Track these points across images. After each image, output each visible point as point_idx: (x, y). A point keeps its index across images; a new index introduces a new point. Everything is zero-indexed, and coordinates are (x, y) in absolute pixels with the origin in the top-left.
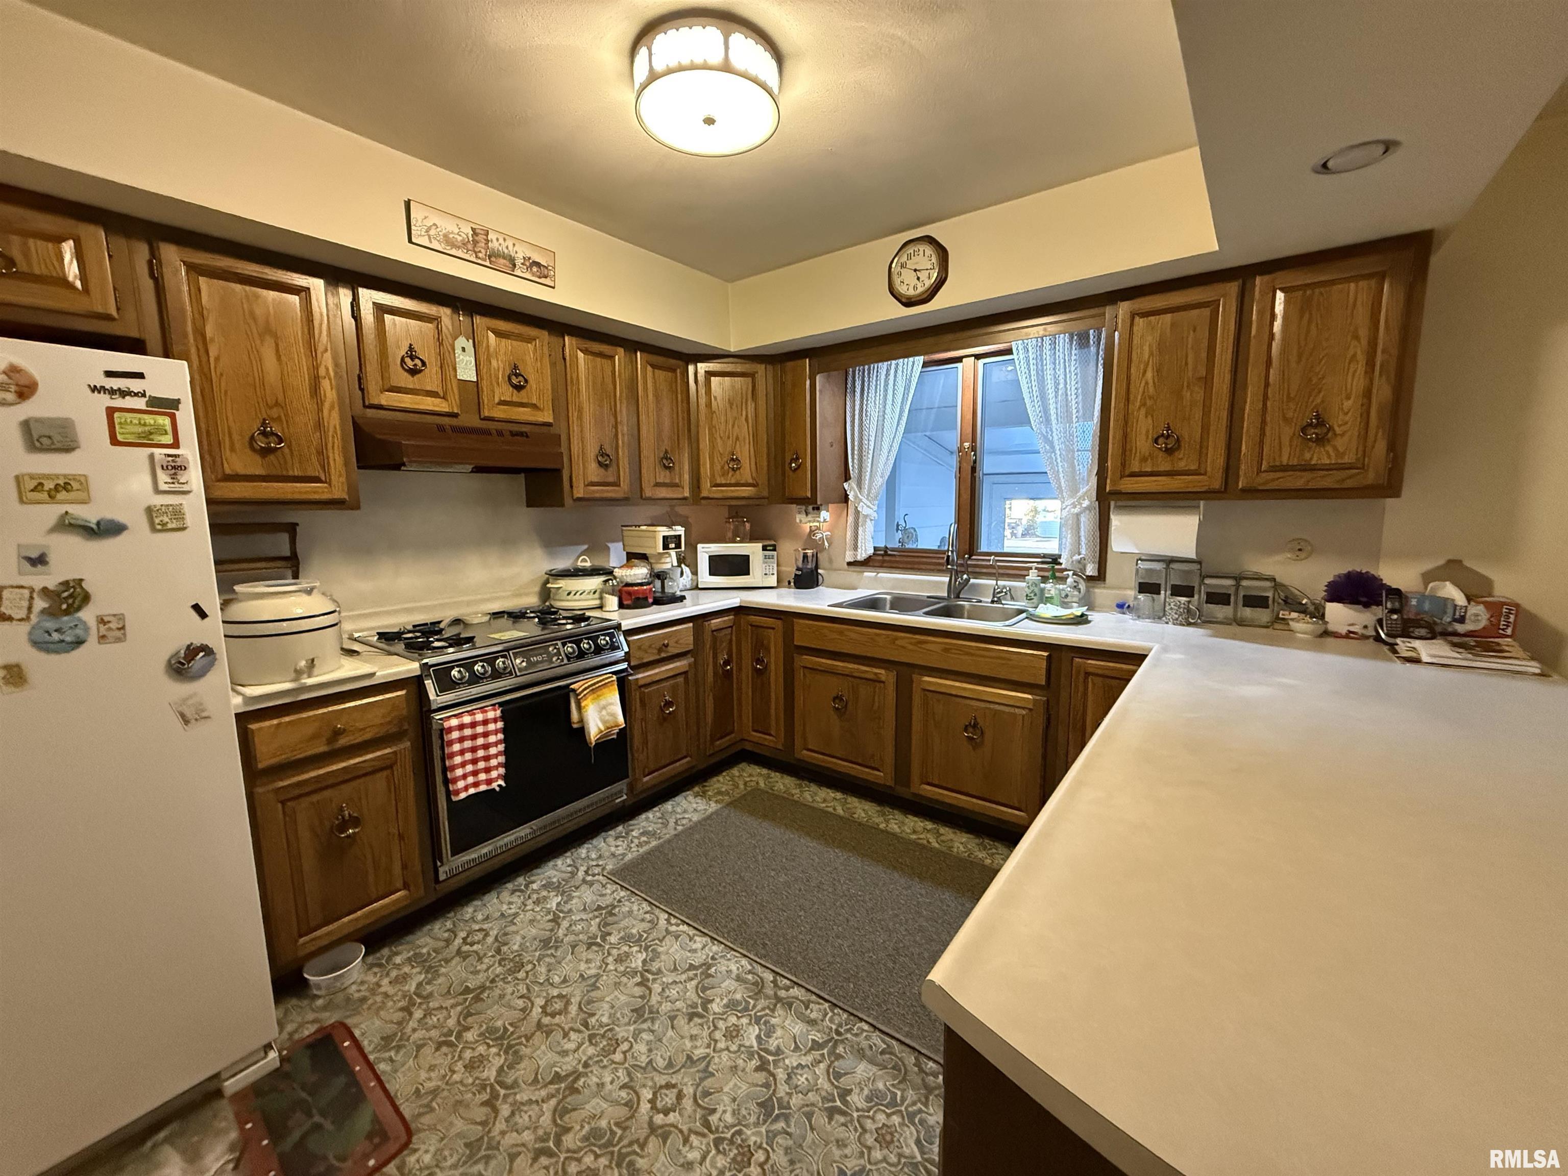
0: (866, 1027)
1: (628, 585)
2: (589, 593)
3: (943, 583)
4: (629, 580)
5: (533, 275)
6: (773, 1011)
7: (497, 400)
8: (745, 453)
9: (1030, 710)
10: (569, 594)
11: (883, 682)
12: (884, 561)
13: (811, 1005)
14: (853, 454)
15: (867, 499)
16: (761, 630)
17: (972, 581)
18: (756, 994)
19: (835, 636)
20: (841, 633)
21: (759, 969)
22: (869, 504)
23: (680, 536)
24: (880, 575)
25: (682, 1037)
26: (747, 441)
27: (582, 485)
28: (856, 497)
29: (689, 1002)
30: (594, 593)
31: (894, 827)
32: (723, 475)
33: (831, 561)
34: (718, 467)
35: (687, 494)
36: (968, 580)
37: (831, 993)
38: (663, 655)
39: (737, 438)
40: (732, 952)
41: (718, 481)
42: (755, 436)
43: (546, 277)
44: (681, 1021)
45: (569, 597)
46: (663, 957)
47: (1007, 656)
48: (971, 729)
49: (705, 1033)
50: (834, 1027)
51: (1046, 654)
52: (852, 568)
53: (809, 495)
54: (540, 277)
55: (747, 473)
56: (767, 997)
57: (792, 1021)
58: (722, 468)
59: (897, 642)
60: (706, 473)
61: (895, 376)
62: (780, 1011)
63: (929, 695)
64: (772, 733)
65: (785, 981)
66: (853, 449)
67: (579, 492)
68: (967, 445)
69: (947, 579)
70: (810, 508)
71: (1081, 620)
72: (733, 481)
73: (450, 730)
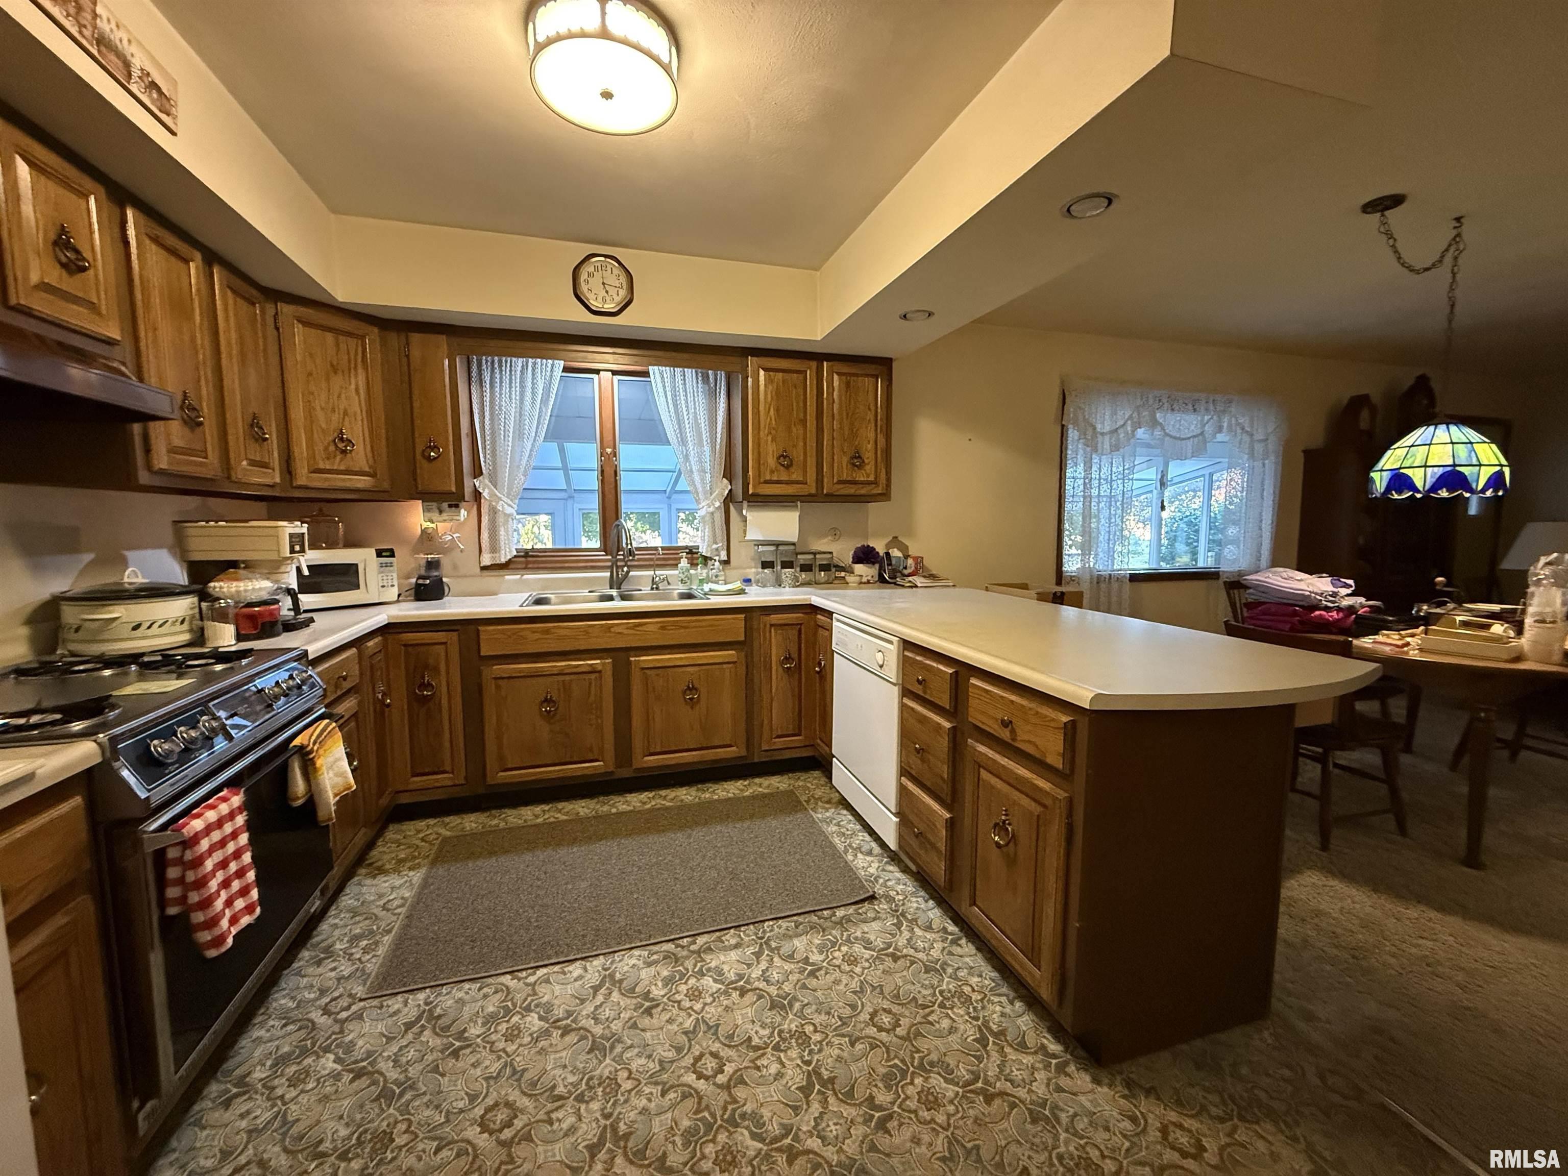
0: (771, 923)
1: (250, 605)
2: (174, 623)
3: (605, 577)
4: (254, 597)
5: (153, 101)
6: (703, 960)
7: (34, 282)
8: (357, 431)
10: (136, 627)
11: (600, 672)
12: (527, 563)
13: (723, 938)
14: (484, 448)
15: (508, 497)
16: (422, 649)
17: (631, 573)
18: (676, 962)
21: (655, 948)
22: (510, 503)
23: (303, 534)
24: (525, 577)
25: (662, 1028)
26: (359, 418)
27: (163, 450)
28: (492, 494)
29: (633, 1007)
30: (182, 622)
31: (623, 807)
32: (328, 459)
33: (455, 567)
34: (319, 448)
35: (278, 480)
36: (628, 572)
37: (726, 922)
39: (346, 413)
40: (616, 955)
41: (321, 466)
42: (369, 413)
43: (168, 115)
44: (646, 1022)
45: (138, 633)
46: (556, 1002)
47: (716, 623)
48: (688, 692)
49: (675, 1011)
50: (754, 937)
51: (743, 616)
52: (486, 573)
53: (454, 489)
54: (161, 111)
55: (360, 456)
56: (687, 957)
57: (725, 955)
58: (326, 449)
59: (612, 630)
60: (302, 453)
61: (533, 375)
62: (708, 958)
63: (647, 671)
64: (448, 768)
65: (685, 940)
66: (484, 442)
67: (162, 461)
68: (609, 450)
69: (608, 574)
70: (445, 505)
72: (342, 468)
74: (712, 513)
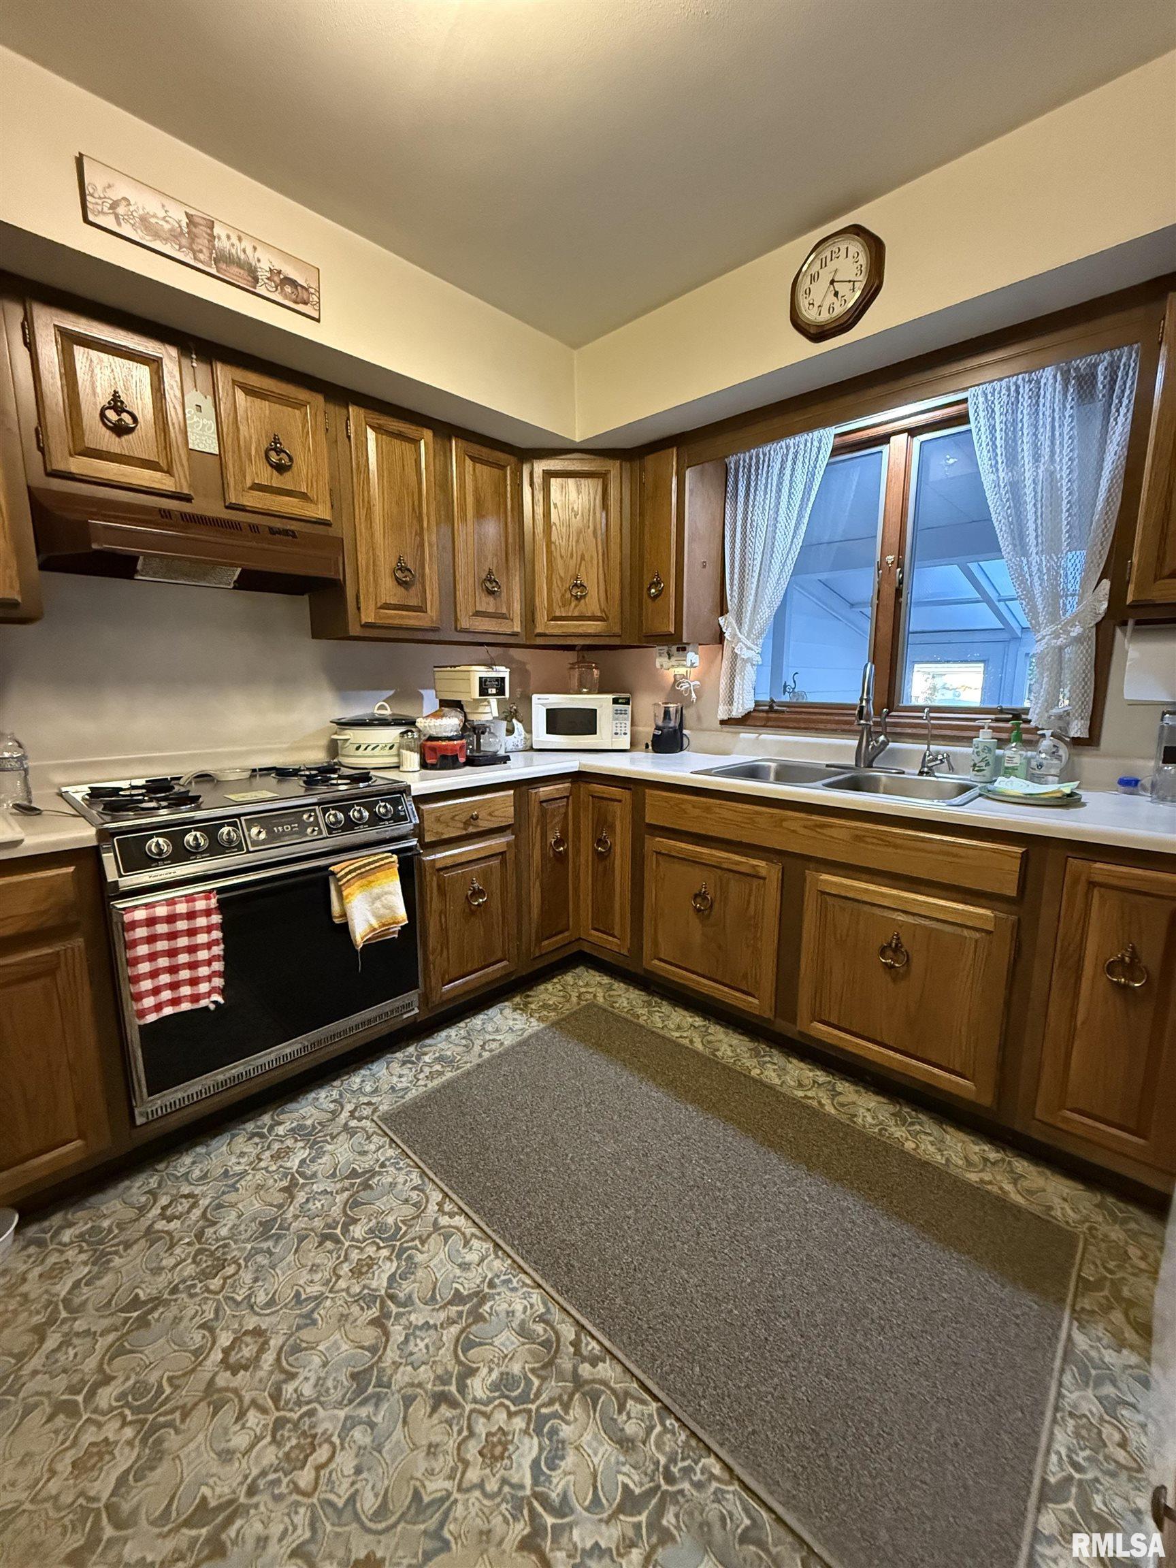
0: (717, 1470)
1: (431, 738)
2: (383, 748)
3: (850, 747)
4: (433, 733)
5: (286, 297)
6: (566, 1407)
7: (249, 484)
8: (592, 578)
9: (988, 932)
10: (358, 748)
11: (764, 879)
12: (768, 719)
13: (630, 1403)
14: (732, 579)
15: (748, 637)
16: (605, 802)
17: (891, 745)
18: (544, 1367)
19: (697, 812)
20: (708, 809)
21: (556, 1315)
22: (749, 644)
23: (503, 679)
24: (763, 736)
25: (416, 1447)
26: (595, 562)
27: (372, 607)
28: (734, 636)
29: (440, 1371)
30: (391, 748)
31: (771, 1075)
32: (564, 606)
33: (699, 718)
34: (557, 595)
35: (517, 629)
36: (885, 744)
37: (662, 1380)
38: (471, 830)
39: (583, 558)
40: (522, 1276)
41: (558, 614)
42: (606, 555)
43: (306, 303)
44: (420, 1409)
45: (360, 752)
46: (420, 1273)
47: (954, 850)
48: (889, 953)
49: (451, 1444)
50: (663, 1460)
51: (1020, 850)
52: (727, 728)
53: (672, 630)
54: (296, 302)
55: (593, 603)
56: (561, 1377)
57: (595, 1437)
58: (563, 595)
59: (785, 824)
60: (542, 603)
61: (793, 470)
62: (576, 1411)
63: (828, 898)
64: (616, 933)
65: (594, 1344)
66: (732, 573)
67: (368, 616)
68: (890, 558)
69: (856, 742)
70: (674, 648)
71: (1069, 801)
72: (576, 614)
73: (134, 925)
74: (1061, 649)
